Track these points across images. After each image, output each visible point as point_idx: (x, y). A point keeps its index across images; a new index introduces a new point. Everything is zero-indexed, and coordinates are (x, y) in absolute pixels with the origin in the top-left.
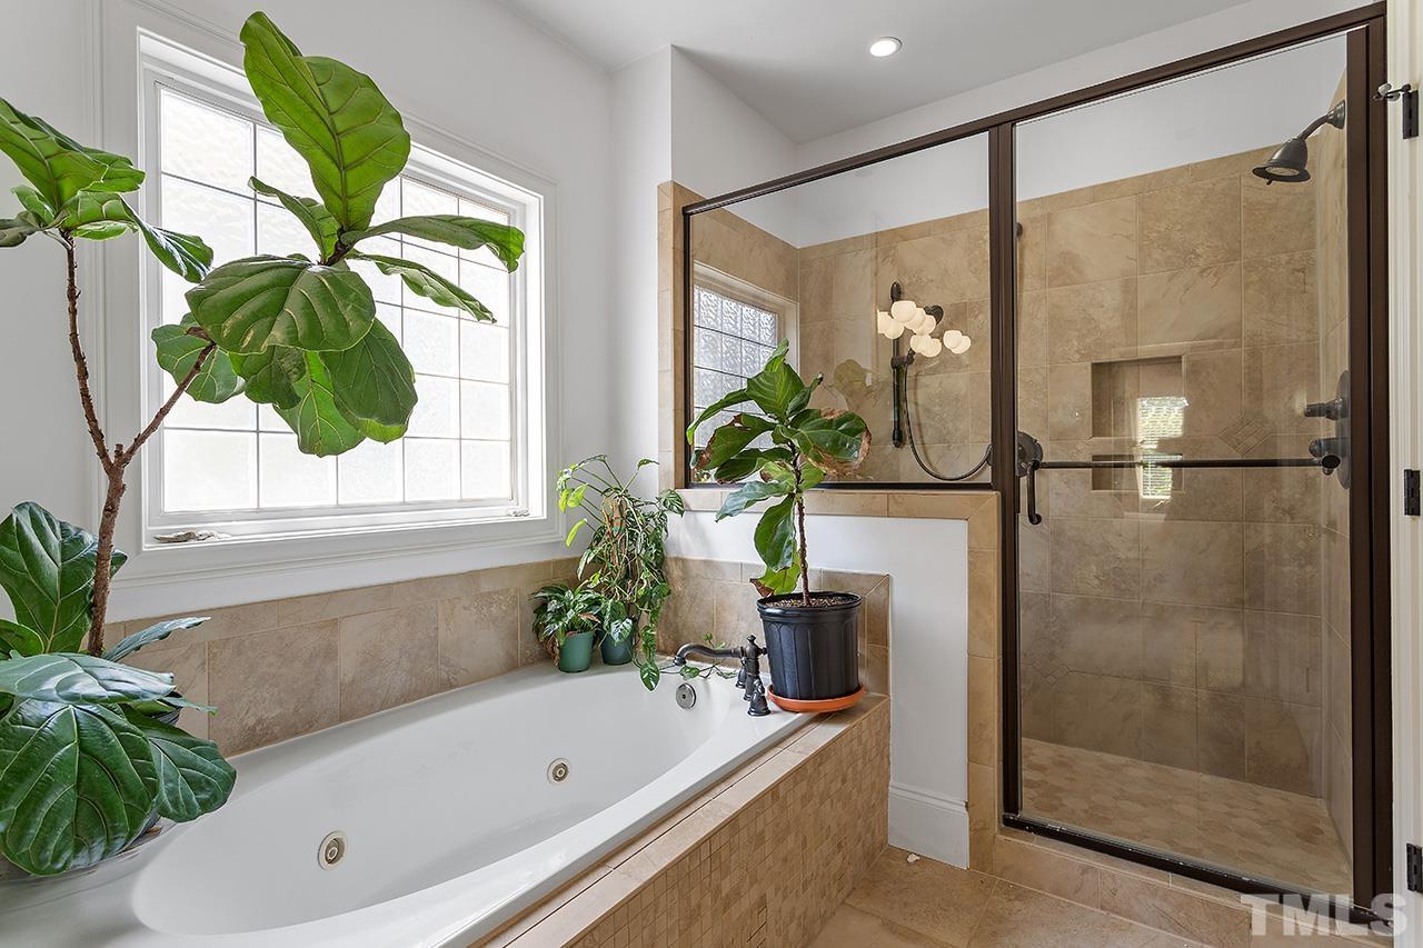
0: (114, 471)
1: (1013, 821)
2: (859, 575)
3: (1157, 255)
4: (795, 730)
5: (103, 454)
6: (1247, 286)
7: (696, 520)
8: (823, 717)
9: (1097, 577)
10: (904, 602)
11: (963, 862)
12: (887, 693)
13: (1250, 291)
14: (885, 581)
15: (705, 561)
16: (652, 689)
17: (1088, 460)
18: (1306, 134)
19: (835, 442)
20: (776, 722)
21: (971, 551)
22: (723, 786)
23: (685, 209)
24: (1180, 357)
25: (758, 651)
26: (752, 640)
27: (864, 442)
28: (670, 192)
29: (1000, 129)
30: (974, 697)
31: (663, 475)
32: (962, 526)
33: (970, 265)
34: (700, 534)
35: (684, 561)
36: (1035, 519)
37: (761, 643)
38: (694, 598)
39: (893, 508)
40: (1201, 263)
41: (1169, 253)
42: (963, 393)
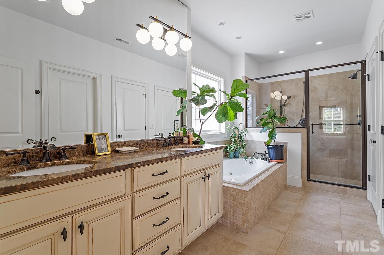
0: (202, 125)
1: (309, 179)
2: (282, 142)
3: (332, 88)
4: (274, 165)
5: (201, 123)
6: (348, 94)
7: (250, 134)
8: (279, 163)
9: (320, 144)
10: (289, 146)
11: (301, 186)
12: (287, 161)
13: (348, 95)
14: (287, 143)
15: (252, 141)
16: (246, 160)
17: (319, 124)
18: (357, 72)
19: (282, 121)
20: (271, 164)
21: (302, 138)
22: (263, 174)
23: (246, 80)
24: (336, 106)
25: (266, 154)
26: (265, 152)
27: (287, 121)
28: (244, 77)
29: (307, 72)
30: (302, 160)
31: (243, 126)
32: (300, 134)
33: (296, 88)
34: (251, 136)
35: (247, 141)
36: (313, 133)
37: (267, 152)
38: (249, 147)
39: (288, 131)
40: (340, 90)
41: (334, 88)
42: (294, 111)
